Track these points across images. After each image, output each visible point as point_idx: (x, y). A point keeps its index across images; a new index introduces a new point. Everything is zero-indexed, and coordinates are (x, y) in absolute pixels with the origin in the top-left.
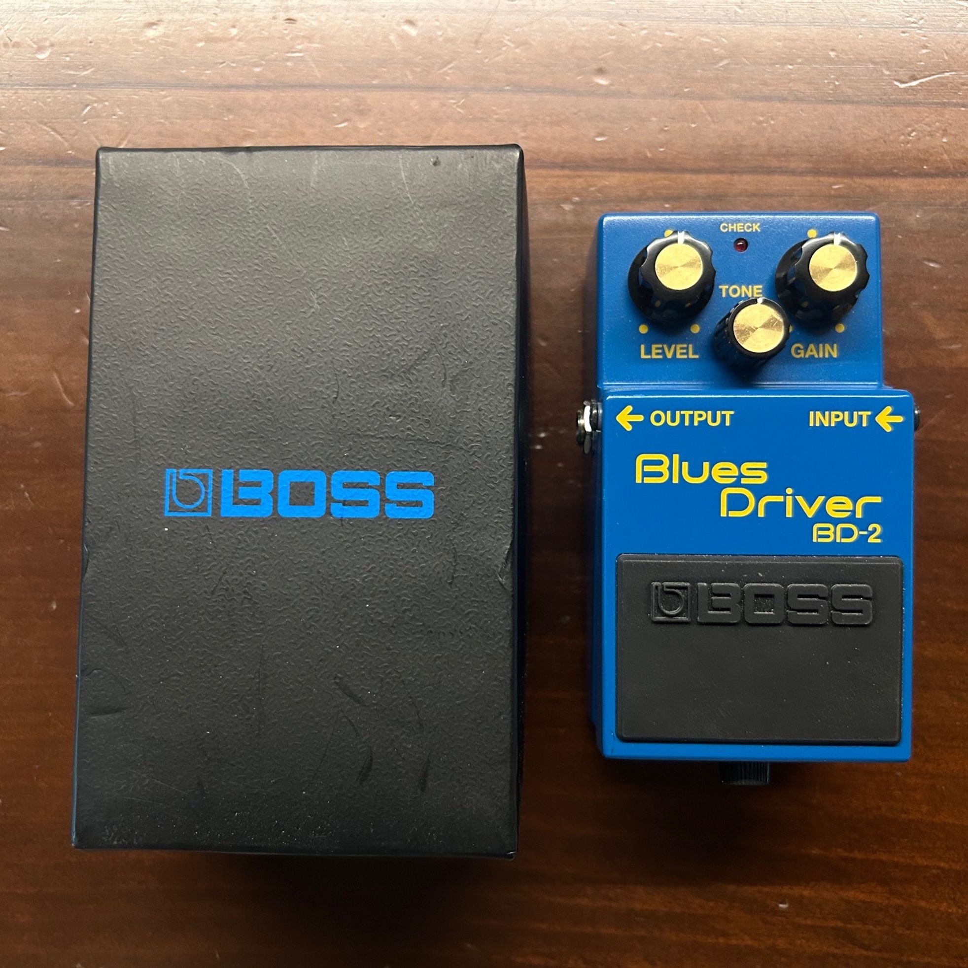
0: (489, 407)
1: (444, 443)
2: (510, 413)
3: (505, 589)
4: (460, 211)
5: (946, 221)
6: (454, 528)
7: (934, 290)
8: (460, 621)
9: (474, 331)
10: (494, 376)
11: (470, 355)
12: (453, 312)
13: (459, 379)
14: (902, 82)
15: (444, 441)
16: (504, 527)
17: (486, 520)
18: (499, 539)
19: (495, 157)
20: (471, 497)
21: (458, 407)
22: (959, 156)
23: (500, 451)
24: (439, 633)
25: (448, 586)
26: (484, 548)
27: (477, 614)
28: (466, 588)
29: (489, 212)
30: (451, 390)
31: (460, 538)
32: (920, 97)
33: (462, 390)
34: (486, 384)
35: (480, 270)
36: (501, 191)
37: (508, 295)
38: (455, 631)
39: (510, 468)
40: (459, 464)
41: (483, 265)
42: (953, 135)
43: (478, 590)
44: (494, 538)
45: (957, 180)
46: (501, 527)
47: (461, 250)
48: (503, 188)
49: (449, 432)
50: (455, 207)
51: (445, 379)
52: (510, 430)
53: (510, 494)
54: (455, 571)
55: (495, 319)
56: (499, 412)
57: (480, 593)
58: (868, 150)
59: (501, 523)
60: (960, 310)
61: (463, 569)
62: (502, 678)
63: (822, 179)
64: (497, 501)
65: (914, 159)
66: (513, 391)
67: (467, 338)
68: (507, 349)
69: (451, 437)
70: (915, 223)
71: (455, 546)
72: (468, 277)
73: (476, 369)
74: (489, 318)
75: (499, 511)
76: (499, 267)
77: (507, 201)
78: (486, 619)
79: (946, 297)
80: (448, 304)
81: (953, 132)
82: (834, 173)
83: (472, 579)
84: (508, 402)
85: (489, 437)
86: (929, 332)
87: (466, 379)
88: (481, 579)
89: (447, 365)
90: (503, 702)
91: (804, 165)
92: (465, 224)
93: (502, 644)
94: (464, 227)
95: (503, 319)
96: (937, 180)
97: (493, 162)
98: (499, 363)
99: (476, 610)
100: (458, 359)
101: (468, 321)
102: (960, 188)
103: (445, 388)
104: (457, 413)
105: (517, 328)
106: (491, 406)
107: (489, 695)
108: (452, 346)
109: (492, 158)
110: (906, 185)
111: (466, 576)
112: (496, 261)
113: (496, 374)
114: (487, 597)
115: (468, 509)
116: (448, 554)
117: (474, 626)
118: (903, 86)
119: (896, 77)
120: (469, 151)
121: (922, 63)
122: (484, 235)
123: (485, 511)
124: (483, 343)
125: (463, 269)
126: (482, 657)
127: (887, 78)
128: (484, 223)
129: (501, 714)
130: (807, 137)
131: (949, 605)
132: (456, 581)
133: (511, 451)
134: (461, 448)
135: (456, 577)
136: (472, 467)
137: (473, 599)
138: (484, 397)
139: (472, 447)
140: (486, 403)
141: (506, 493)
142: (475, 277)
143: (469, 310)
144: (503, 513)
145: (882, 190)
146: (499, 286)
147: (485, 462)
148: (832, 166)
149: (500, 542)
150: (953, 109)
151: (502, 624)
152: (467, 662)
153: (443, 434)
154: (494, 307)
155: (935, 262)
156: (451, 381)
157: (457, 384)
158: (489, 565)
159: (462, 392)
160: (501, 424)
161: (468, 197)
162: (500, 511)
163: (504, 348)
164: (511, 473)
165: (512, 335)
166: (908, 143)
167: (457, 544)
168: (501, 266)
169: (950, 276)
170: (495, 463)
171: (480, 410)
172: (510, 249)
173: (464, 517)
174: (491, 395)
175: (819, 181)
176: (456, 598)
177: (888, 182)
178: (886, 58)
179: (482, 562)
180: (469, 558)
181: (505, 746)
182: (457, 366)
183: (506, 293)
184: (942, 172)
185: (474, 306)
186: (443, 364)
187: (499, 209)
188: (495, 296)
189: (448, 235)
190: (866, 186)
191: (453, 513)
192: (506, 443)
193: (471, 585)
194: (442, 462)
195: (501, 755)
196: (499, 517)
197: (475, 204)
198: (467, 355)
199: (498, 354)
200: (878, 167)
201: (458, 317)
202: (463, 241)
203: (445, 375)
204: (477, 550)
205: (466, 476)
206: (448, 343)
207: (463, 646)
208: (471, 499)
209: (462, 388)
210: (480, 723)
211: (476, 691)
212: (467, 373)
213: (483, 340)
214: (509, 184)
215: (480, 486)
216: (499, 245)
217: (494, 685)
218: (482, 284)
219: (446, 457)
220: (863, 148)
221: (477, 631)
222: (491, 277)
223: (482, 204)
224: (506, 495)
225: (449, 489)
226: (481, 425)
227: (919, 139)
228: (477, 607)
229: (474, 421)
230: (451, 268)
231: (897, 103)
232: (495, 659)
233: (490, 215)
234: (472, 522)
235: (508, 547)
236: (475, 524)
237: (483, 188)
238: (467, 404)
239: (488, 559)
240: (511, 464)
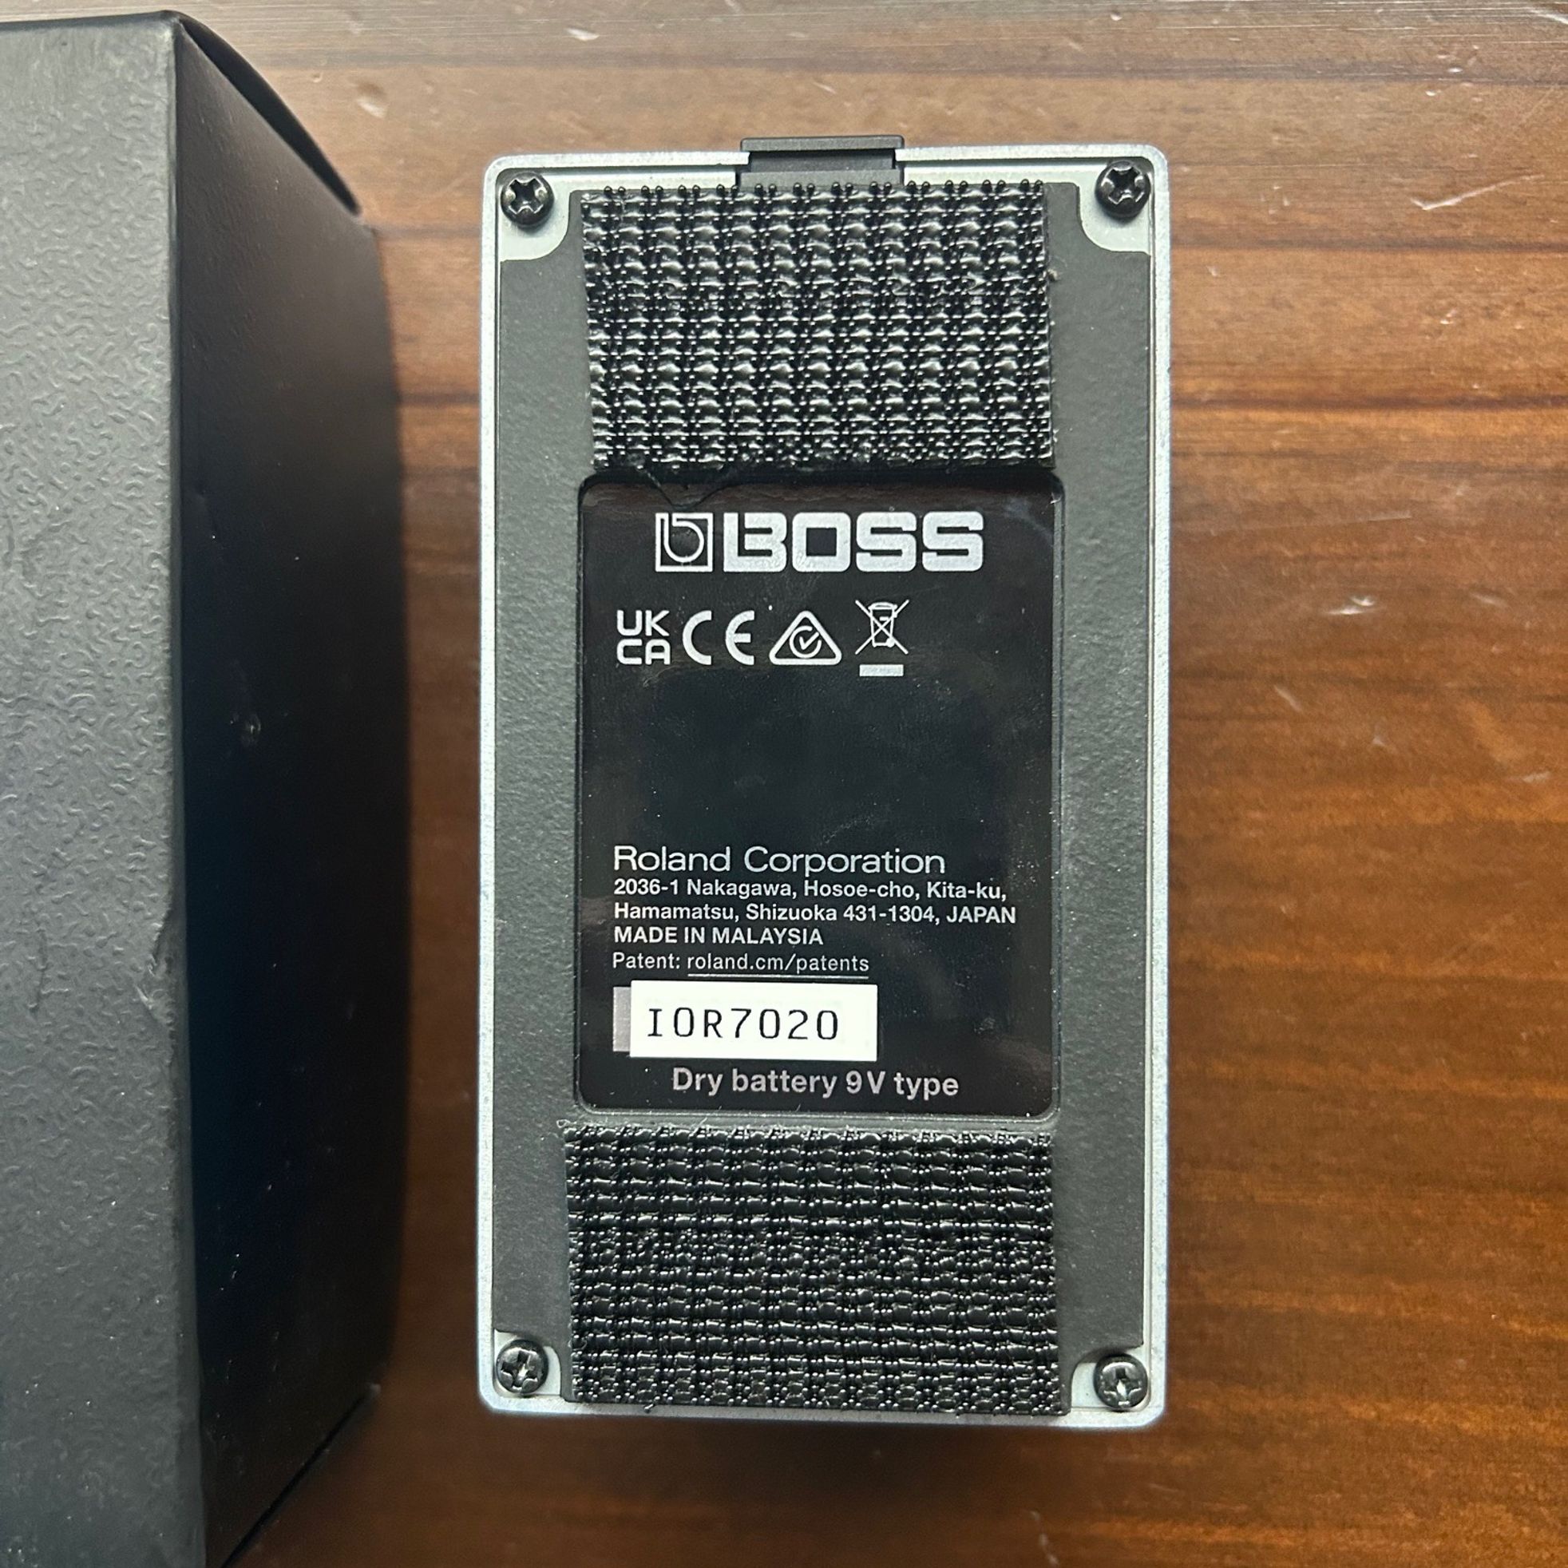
0: (110, 609)
1: (12, 695)
2: (156, 621)
3: (155, 1021)
4: (38, 169)
5: (1519, 504)
6: (40, 887)
7: (1492, 655)
8: (58, 1092)
9: (72, 439)
10: (121, 538)
11: (65, 493)
12: (24, 397)
13: (41, 549)
14: (1427, 199)
15: (12, 690)
16: (149, 881)
17: (109, 866)
18: (137, 910)
19: (113, 41)
20: (74, 815)
21: (41, 612)
22: (1550, 360)
23: (137, 708)
24: (12, 1120)
25: (29, 1017)
26: (104, 929)
27: (95, 1076)
28: (69, 1021)
29: (102, 168)
30: (24, 573)
31: (53, 908)
32: (1468, 230)
33: (49, 572)
34: (103, 556)
35: (84, 299)
36: (127, 119)
37: (148, 354)
38: (48, 1114)
39: (159, 746)
40: (45, 742)
41: (89, 287)
42: (1538, 314)
43: (94, 1024)
44: (126, 906)
45: (1544, 412)
46: (141, 881)
47: (38, 257)
48: (132, 112)
49: (23, 669)
50: (26, 158)
51: (11, 547)
52: (155, 658)
53: (162, 806)
54: (44, 981)
55: (119, 408)
56: (132, 620)
57: (100, 1029)
58: (1353, 350)
59: (143, 871)
60: (1549, 699)
61: (61, 977)
62: (152, 1216)
63: (1253, 415)
64: (133, 822)
65: (1453, 368)
66: (165, 572)
67: (58, 454)
68: (146, 476)
69: (27, 679)
70: (1453, 508)
71: (42, 927)
72: (59, 319)
73: (80, 523)
74: (106, 407)
75: (138, 846)
76: (125, 292)
77: (142, 141)
78: (116, 1087)
79: (1518, 671)
80: (12, 380)
81: (1538, 308)
82: (1279, 403)
83: (81, 999)
84: (150, 595)
85: (111, 678)
86: (1480, 746)
87: (57, 547)
88: (102, 999)
89: (15, 517)
90: (157, 1267)
91: (1215, 385)
92: (48, 198)
93: (151, 1141)
94: (47, 203)
95: (137, 407)
96: (1502, 415)
97: (108, 54)
98: (130, 508)
99: (92, 1068)
100: (39, 502)
101: (58, 416)
102: (1553, 430)
103: (11, 571)
104: (39, 625)
105: (172, 428)
106: (114, 607)
107: (126, 1253)
108: (25, 475)
109: (105, 44)
110: (1432, 424)
111: (67, 994)
112: (120, 277)
113: (123, 534)
114: (115, 1039)
115: (67, 842)
116: (27, 944)
117: (88, 1103)
118: (1429, 207)
119: (1416, 190)
120: (55, 32)
121: (1473, 156)
122: (91, 221)
123: (107, 846)
124: (92, 464)
125: (45, 300)
126: (108, 1172)
127: (1394, 189)
128: (89, 193)
129: (153, 1293)
130: (1221, 323)
131: (1516, 1326)
132: (45, 1004)
133: (161, 708)
134: (51, 705)
135: (48, 996)
136: (74, 747)
137: (86, 1043)
138: (99, 588)
139: (75, 701)
140: (104, 599)
141: (152, 802)
142: (72, 315)
143: (62, 391)
144: (147, 849)
145: (1383, 436)
146: (126, 335)
147: (103, 735)
148: (1277, 386)
149: (140, 915)
150: (1539, 256)
151: (150, 1099)
152: (76, 1183)
153: (9, 673)
154: (116, 381)
155: (1497, 593)
156: (24, 554)
157: (38, 560)
158: (119, 967)
159: (50, 577)
160: (136, 647)
161: (52, 137)
162: (141, 845)
163: (141, 473)
164: (161, 758)
165: (158, 445)
166: (1440, 332)
167: (47, 923)
168: (131, 289)
169: (1527, 625)
170: (124, 736)
171: (89, 616)
172: (151, 249)
173: (62, 860)
174: (112, 581)
175: (1247, 420)
176: (47, 1043)
177: (1396, 420)
178: (1393, 146)
179: (103, 959)
180: (73, 954)
181: (166, 1361)
182: (36, 519)
183: (142, 348)
184: (1513, 399)
185: (72, 381)
186: (6, 517)
187: (125, 159)
188: (118, 357)
189: (11, 222)
190: (1349, 429)
191: (37, 852)
192: (149, 690)
193: (80, 1013)
194: (7, 737)
195: (157, 1381)
196: (137, 858)
197: (70, 150)
198: (58, 494)
199: (129, 488)
200: (1372, 390)
201: (36, 408)
202: (44, 235)
203: (10, 540)
204: (91, 934)
205: (63, 768)
206: (15, 467)
207: (68, 1146)
208: (76, 819)
209: (49, 567)
210: (110, 1315)
211: (99, 1245)
212: (61, 533)
213: (92, 458)
214: (143, 101)
215: (94, 790)
216: (126, 241)
217: (138, 1232)
218: (89, 332)
219: (17, 726)
220: (1343, 346)
221: (95, 1114)
222: (108, 314)
223: (85, 150)
224: (153, 809)
225: (24, 798)
226: (92, 651)
227: (1463, 325)
228: (95, 1062)
229: (78, 642)
230: (19, 297)
231: (1417, 245)
232: (137, 1175)
233: (102, 174)
234: (77, 871)
235: (159, 925)
236: (85, 876)
237: (86, 114)
238: (60, 605)
239: (116, 954)
240: (163, 738)
